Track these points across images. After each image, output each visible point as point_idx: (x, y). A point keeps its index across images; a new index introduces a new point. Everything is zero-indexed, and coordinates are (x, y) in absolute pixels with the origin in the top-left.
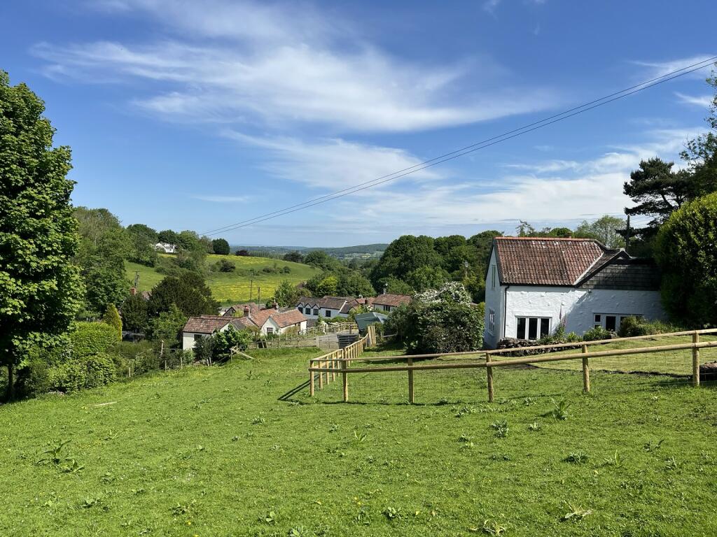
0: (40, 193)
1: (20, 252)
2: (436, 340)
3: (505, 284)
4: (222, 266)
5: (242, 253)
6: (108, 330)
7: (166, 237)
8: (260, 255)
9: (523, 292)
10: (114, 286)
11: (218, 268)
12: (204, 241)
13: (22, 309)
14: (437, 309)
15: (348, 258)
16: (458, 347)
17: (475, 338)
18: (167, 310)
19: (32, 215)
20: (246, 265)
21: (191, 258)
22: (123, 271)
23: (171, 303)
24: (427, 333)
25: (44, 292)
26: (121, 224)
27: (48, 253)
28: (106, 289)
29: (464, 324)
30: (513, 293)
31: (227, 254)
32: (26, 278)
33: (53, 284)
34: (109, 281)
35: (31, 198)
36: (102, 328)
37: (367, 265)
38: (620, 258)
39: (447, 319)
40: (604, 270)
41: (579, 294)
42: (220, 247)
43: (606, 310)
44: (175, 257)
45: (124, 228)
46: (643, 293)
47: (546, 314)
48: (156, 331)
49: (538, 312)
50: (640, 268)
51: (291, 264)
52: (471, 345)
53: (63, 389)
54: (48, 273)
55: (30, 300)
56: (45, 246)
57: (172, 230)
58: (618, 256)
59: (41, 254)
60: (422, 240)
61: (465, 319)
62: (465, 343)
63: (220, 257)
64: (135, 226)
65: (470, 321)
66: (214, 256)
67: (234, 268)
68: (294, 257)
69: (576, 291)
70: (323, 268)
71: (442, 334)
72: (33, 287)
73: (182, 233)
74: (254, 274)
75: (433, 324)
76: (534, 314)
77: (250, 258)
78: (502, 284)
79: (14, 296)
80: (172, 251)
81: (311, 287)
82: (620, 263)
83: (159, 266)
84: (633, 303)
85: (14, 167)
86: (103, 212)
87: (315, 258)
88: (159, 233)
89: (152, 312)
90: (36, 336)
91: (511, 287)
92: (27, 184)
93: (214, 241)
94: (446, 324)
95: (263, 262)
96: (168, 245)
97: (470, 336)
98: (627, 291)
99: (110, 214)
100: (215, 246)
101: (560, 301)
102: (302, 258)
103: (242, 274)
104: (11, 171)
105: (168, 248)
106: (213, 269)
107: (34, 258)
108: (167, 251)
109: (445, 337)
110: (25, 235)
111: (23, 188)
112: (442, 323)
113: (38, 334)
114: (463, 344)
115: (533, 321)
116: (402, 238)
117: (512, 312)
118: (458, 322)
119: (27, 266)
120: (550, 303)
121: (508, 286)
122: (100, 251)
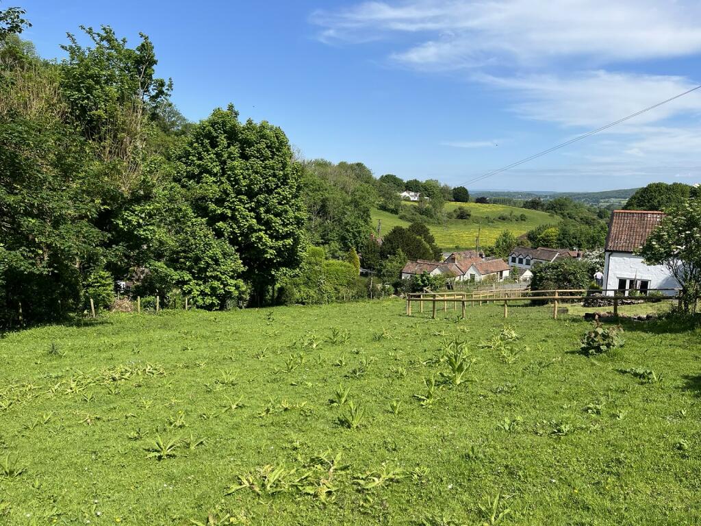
0: (284, 191)
1: (273, 224)
3: (608, 251)
4: (459, 213)
5: (482, 200)
6: (349, 267)
7: (412, 186)
8: (495, 202)
9: (625, 258)
10: (359, 232)
11: (455, 216)
12: (444, 191)
13: (275, 256)
14: (553, 268)
18: (394, 254)
19: (280, 203)
20: (483, 213)
21: (431, 206)
22: (369, 219)
23: (398, 248)
25: (286, 245)
26: (374, 176)
27: (288, 224)
28: (353, 234)
31: (467, 202)
32: (277, 239)
33: (290, 241)
34: (356, 228)
35: (279, 194)
36: (345, 266)
42: (460, 195)
44: (416, 204)
45: (376, 180)
47: (645, 278)
48: (384, 271)
49: (638, 275)
51: (528, 212)
53: (303, 304)
54: (287, 236)
55: (279, 250)
56: (285, 220)
57: (418, 180)
59: (285, 225)
60: (675, 188)
63: (459, 204)
64: (386, 176)
65: (575, 279)
66: (453, 203)
67: (469, 215)
68: (534, 204)
70: (564, 216)
72: (280, 243)
73: (427, 181)
74: (488, 221)
76: (634, 277)
77: (487, 205)
78: (605, 251)
79: (271, 248)
80: (416, 199)
83: (402, 213)
85: (270, 178)
86: (359, 165)
87: (557, 205)
88: (406, 182)
89: (383, 255)
90: (284, 269)
91: (614, 254)
92: (277, 187)
93: (455, 189)
95: (500, 209)
96: (413, 194)
99: (365, 167)
100: (455, 194)
102: (543, 206)
103: (477, 221)
104: (269, 181)
105: (412, 196)
106: (450, 216)
107: (281, 227)
108: (412, 199)
110: (276, 215)
111: (275, 188)
113: (284, 268)
115: (633, 282)
117: (615, 274)
119: (278, 232)
120: (649, 268)
121: (612, 252)
122: (351, 202)
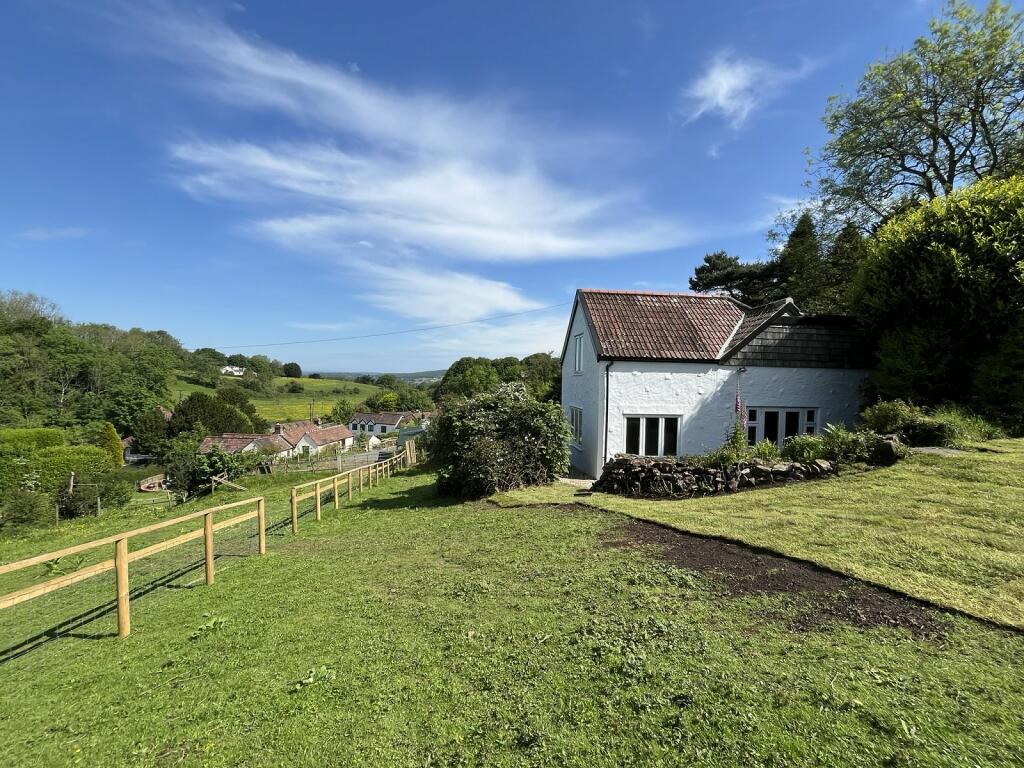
2: (486, 462)
3: (605, 358)
4: (291, 387)
5: (315, 376)
7: (234, 361)
8: (332, 379)
9: (635, 373)
11: (287, 389)
12: (274, 366)
14: (488, 407)
15: (418, 382)
16: (526, 475)
17: (558, 457)
18: (190, 430)
20: (317, 387)
21: (258, 380)
23: (196, 421)
24: (469, 449)
26: (186, 348)
29: (536, 433)
30: (620, 374)
31: (299, 377)
34: (135, 399)
37: (431, 387)
38: (786, 315)
39: (504, 424)
40: (762, 335)
41: (723, 374)
42: (292, 370)
43: (765, 401)
44: (242, 379)
45: (187, 352)
46: (818, 372)
47: (672, 411)
49: (660, 408)
50: (814, 331)
51: (361, 387)
52: (550, 469)
57: (243, 355)
58: (782, 312)
60: (480, 361)
61: (539, 422)
62: (539, 468)
63: (290, 379)
64: (203, 350)
65: (547, 425)
66: (284, 378)
67: (303, 389)
68: (365, 379)
69: (720, 371)
71: (496, 450)
74: (322, 394)
75: (481, 433)
76: (653, 411)
77: (321, 381)
78: (600, 358)
80: (241, 374)
81: (370, 404)
82: (784, 322)
83: (221, 387)
84: (804, 389)
87: (386, 381)
88: (228, 357)
91: (616, 364)
93: (286, 365)
94: (505, 432)
95: (334, 384)
96: (237, 368)
97: (548, 454)
98: (795, 370)
100: (286, 370)
101: (694, 387)
102: (372, 381)
103: (310, 394)
105: (237, 371)
106: (281, 390)
108: (236, 374)
109: (502, 456)
112: (497, 430)
114: (536, 468)
115: (652, 423)
116: (462, 360)
117: (619, 408)
118: (526, 428)
120: (679, 390)
121: (610, 360)
